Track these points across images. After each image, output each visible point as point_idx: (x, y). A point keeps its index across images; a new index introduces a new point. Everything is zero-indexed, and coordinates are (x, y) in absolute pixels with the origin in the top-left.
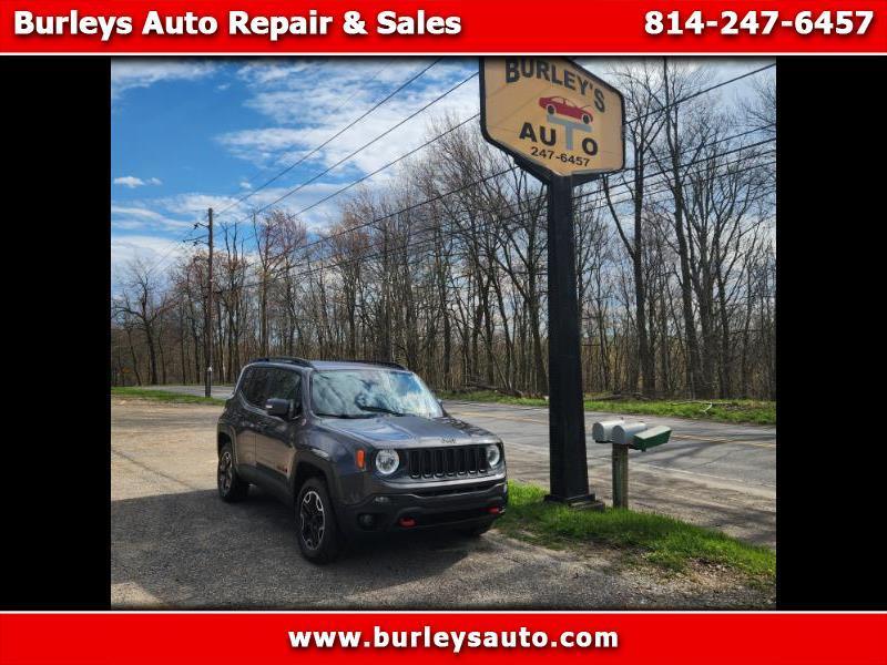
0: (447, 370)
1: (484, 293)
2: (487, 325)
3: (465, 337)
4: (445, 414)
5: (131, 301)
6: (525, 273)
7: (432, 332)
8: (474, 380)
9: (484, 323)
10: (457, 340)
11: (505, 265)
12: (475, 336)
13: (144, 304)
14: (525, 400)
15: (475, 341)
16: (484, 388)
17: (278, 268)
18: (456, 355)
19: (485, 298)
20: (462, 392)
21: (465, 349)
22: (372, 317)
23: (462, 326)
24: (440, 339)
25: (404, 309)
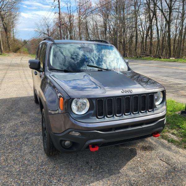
0: (136, 50)
1: (151, 21)
2: (151, 34)
3: (143, 38)
4: (129, 69)
5: (45, 30)
6: (168, 12)
7: (132, 37)
8: (144, 53)
9: (150, 33)
10: (140, 40)
11: (160, 8)
12: (146, 37)
13: (48, 31)
14: (162, 59)
15: (146, 40)
16: (148, 56)
17: (83, 17)
18: (139, 45)
19: (151, 23)
20: (140, 57)
21: (142, 42)
22: (112, 32)
23: (142, 33)
24: (134, 39)
25: (123, 30)
